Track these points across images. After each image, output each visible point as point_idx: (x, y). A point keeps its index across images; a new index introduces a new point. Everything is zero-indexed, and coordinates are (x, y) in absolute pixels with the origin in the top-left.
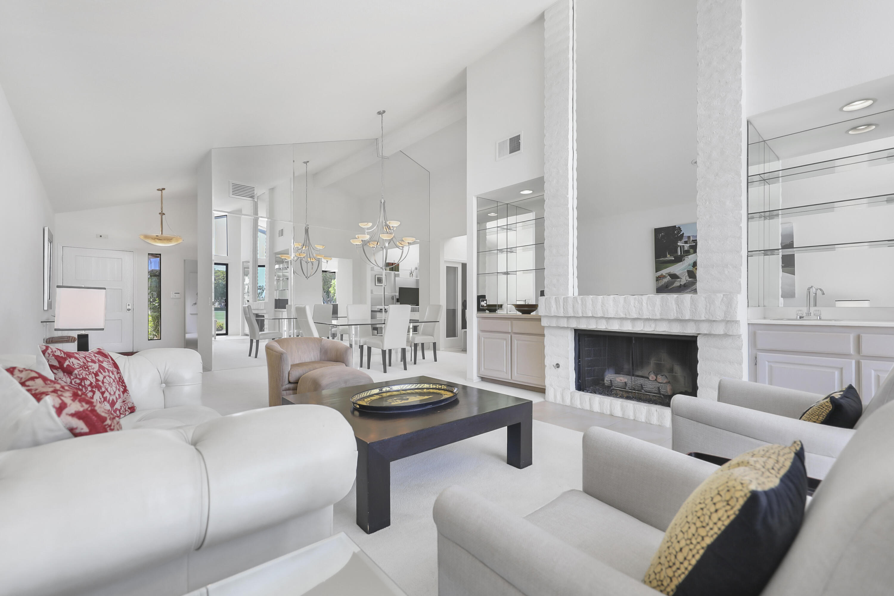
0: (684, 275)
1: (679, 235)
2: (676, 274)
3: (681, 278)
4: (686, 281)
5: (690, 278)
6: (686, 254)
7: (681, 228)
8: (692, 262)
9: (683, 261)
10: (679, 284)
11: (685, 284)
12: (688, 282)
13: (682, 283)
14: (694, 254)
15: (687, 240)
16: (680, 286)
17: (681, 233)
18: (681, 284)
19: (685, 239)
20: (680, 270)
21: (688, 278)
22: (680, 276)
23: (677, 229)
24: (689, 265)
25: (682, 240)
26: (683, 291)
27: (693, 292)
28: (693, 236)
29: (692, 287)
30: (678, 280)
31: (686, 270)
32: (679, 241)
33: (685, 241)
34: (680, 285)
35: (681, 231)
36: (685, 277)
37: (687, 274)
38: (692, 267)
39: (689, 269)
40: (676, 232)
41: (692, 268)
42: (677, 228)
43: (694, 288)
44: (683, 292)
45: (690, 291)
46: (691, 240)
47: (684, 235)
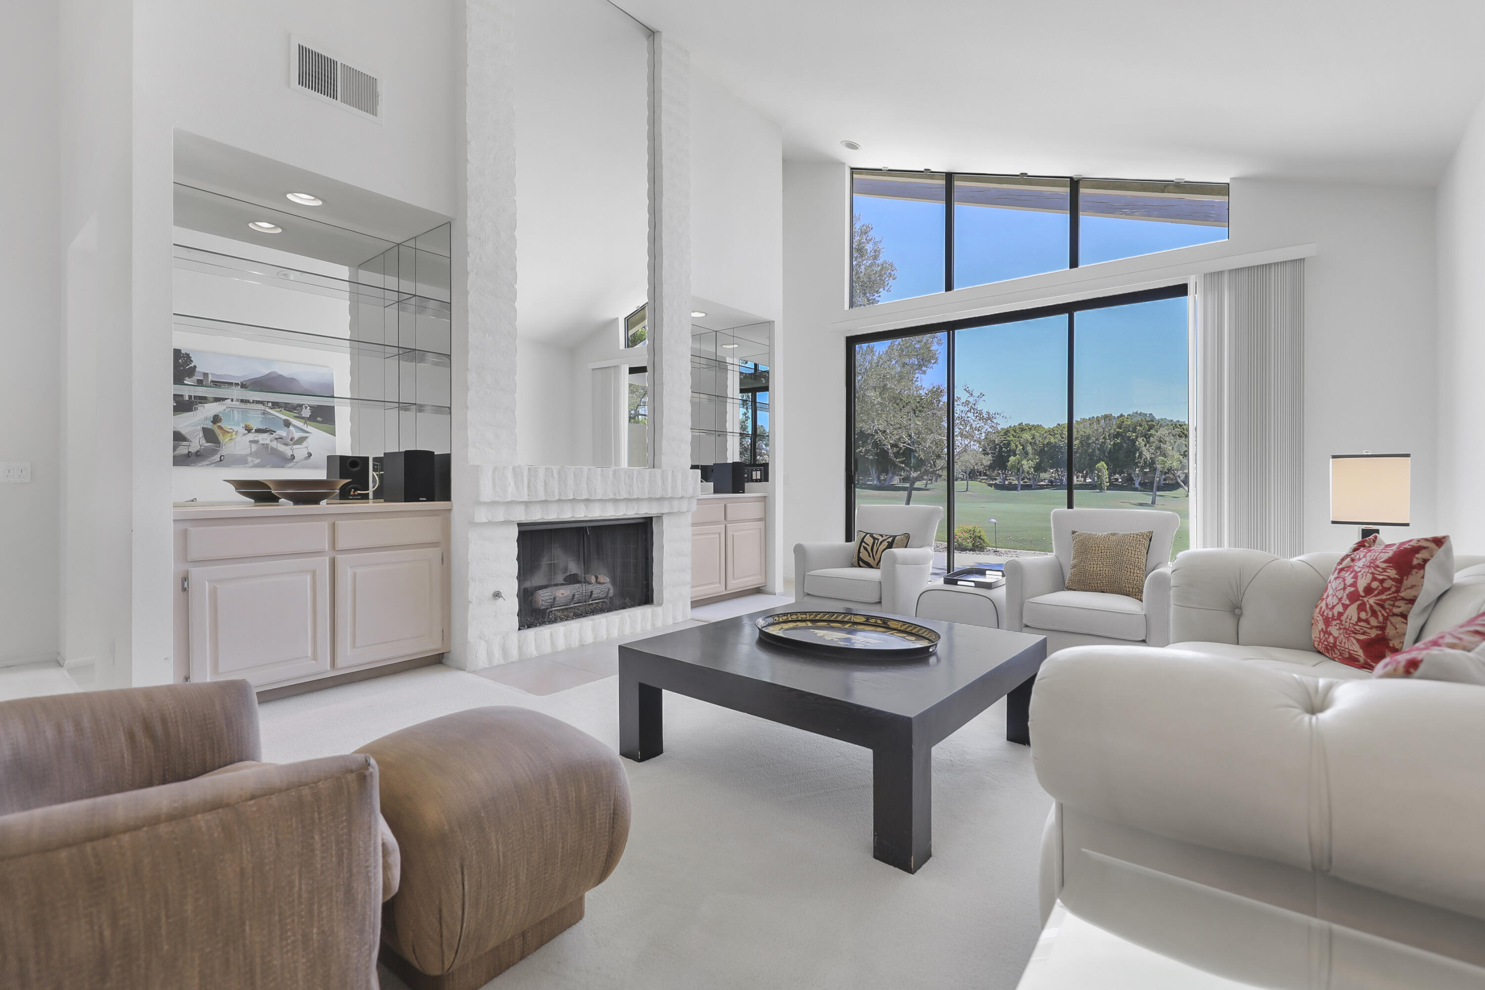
0: (196, 436)
1: (187, 368)
2: (180, 432)
3: (190, 441)
4: (201, 446)
5: (208, 441)
6: (199, 401)
7: (190, 355)
8: (211, 414)
9: (195, 410)
10: (186, 452)
11: (198, 451)
12: (203, 449)
13: (193, 450)
14: (216, 403)
15: (202, 379)
16: (189, 454)
17: (191, 365)
18: (191, 452)
19: (198, 377)
20: (190, 424)
21: (203, 441)
22: (188, 437)
23: (184, 357)
24: (206, 419)
25: (194, 377)
26: (194, 464)
27: (213, 465)
28: (214, 374)
29: (212, 458)
30: (185, 443)
31: (199, 428)
32: (187, 378)
33: (197, 379)
34: (189, 452)
35: (192, 361)
36: (198, 440)
37: (201, 435)
38: (210, 422)
39: (205, 426)
40: (180, 361)
41: (212, 424)
42: (183, 354)
43: (215, 459)
44: (194, 466)
45: (207, 465)
46: (210, 381)
47: (197, 370)
